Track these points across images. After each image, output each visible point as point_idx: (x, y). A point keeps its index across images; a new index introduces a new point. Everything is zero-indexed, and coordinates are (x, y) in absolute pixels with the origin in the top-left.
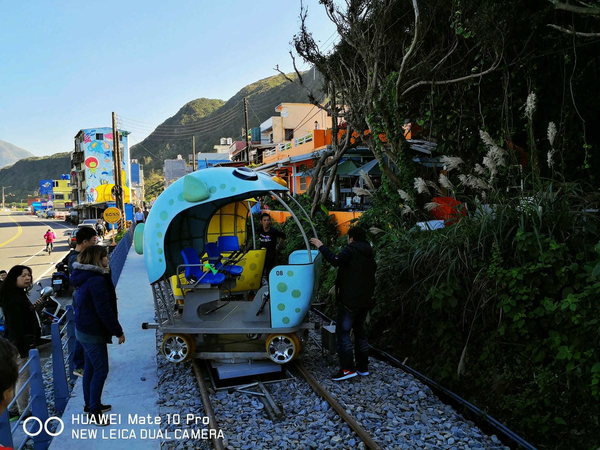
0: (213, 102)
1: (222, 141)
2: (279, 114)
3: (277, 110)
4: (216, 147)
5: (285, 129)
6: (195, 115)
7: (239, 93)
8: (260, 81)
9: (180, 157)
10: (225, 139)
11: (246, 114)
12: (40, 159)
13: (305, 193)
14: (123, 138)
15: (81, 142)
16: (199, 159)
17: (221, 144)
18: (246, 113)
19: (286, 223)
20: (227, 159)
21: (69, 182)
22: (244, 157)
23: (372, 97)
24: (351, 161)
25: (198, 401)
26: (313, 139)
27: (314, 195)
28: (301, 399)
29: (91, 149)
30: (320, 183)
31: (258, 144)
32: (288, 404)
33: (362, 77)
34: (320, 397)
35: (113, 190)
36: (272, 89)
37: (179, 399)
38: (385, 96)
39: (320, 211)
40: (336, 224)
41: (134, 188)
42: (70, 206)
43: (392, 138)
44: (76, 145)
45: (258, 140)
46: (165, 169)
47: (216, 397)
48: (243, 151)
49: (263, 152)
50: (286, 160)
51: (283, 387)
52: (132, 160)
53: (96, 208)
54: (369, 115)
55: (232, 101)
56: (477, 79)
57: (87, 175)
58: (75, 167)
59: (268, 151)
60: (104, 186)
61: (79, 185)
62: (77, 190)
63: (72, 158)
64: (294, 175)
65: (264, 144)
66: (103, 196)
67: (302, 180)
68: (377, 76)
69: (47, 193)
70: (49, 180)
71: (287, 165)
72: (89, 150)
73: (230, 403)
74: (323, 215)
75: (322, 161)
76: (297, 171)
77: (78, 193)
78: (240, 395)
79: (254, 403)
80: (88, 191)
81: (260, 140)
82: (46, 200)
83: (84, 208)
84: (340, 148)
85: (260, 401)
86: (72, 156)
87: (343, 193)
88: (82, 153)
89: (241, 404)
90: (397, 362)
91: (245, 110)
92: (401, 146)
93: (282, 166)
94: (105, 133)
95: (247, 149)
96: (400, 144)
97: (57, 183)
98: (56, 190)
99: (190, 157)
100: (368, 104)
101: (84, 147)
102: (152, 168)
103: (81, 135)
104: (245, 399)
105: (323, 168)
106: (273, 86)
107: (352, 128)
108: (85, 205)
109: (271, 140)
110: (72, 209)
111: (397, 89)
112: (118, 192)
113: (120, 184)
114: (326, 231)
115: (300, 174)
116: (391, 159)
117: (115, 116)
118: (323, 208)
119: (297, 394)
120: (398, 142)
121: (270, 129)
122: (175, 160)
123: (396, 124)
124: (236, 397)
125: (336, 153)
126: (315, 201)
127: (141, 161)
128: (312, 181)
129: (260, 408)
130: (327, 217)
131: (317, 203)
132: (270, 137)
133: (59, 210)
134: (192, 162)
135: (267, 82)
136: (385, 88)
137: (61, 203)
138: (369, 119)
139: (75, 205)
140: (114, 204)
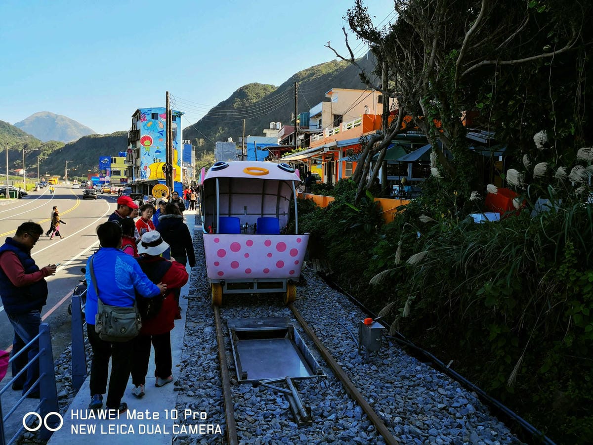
0: (265, 88)
1: (272, 125)
2: (329, 100)
3: (327, 96)
4: (265, 131)
5: (334, 115)
6: (247, 100)
7: (291, 79)
8: (312, 67)
9: (230, 140)
10: (275, 123)
11: (296, 99)
12: (101, 136)
13: (351, 178)
14: (177, 118)
15: (137, 121)
16: (248, 142)
17: (271, 128)
18: (296, 97)
19: (329, 207)
20: (276, 144)
21: (125, 159)
22: (291, 141)
23: (429, 77)
24: (401, 147)
25: (218, 393)
26: (362, 124)
27: (360, 180)
28: (332, 400)
29: (146, 128)
30: (366, 167)
31: (306, 129)
32: (316, 405)
33: (417, 58)
34: (353, 401)
35: (163, 168)
36: (324, 75)
37: (200, 388)
38: (443, 76)
39: (364, 197)
40: (382, 211)
41: (185, 168)
42: (125, 181)
43: (448, 121)
44: (133, 124)
45: (307, 125)
46: (216, 151)
47: (239, 390)
48: (291, 135)
49: (311, 136)
50: (333, 144)
51: (312, 385)
52: (186, 141)
53: (148, 185)
54: (424, 96)
55: (284, 86)
56: (549, 59)
57: (142, 152)
58: (131, 145)
59: (316, 135)
60: (157, 164)
61: (134, 162)
62: (132, 167)
63: (129, 137)
64: (340, 159)
65: (312, 129)
66: (155, 173)
67: (348, 166)
68: (435, 56)
69: (105, 169)
70: (108, 157)
71: (333, 149)
72: (144, 128)
73: (254, 398)
74: (368, 202)
75: (370, 145)
76: (344, 156)
77: (133, 170)
78: (265, 390)
79: (279, 400)
80: (142, 168)
81: (309, 125)
82: (104, 175)
83: (138, 185)
84: (391, 131)
85: (286, 399)
86: (129, 134)
87: (390, 181)
88: (138, 132)
89: (265, 400)
90: (441, 364)
91: (296, 94)
92: (458, 131)
93: (328, 150)
94: (160, 113)
95: (295, 134)
96: (456, 129)
97: (115, 159)
98: (114, 167)
99: (240, 139)
100: (424, 84)
101: (140, 125)
102: (204, 150)
103: (138, 114)
104: (270, 395)
105: (371, 152)
106: (324, 73)
107: (405, 110)
108: (138, 182)
109: (320, 125)
110: (127, 185)
111: (456, 68)
112: (168, 170)
113: (171, 162)
114: (370, 218)
115: (346, 159)
116: (445, 144)
117: (169, 95)
118: (368, 194)
119: (327, 394)
120: (453, 126)
121: (319, 115)
122: (225, 143)
123: (454, 107)
124: (260, 391)
125: (386, 137)
126: (359, 186)
127: (194, 142)
128: (358, 165)
129: (285, 407)
130: (372, 204)
131: (362, 187)
132: (318, 123)
133: (116, 185)
134: (241, 145)
135: (320, 68)
136: (443, 68)
137: (117, 179)
138: (423, 100)
139: (129, 181)
140: (164, 182)
